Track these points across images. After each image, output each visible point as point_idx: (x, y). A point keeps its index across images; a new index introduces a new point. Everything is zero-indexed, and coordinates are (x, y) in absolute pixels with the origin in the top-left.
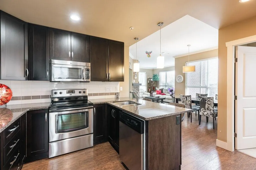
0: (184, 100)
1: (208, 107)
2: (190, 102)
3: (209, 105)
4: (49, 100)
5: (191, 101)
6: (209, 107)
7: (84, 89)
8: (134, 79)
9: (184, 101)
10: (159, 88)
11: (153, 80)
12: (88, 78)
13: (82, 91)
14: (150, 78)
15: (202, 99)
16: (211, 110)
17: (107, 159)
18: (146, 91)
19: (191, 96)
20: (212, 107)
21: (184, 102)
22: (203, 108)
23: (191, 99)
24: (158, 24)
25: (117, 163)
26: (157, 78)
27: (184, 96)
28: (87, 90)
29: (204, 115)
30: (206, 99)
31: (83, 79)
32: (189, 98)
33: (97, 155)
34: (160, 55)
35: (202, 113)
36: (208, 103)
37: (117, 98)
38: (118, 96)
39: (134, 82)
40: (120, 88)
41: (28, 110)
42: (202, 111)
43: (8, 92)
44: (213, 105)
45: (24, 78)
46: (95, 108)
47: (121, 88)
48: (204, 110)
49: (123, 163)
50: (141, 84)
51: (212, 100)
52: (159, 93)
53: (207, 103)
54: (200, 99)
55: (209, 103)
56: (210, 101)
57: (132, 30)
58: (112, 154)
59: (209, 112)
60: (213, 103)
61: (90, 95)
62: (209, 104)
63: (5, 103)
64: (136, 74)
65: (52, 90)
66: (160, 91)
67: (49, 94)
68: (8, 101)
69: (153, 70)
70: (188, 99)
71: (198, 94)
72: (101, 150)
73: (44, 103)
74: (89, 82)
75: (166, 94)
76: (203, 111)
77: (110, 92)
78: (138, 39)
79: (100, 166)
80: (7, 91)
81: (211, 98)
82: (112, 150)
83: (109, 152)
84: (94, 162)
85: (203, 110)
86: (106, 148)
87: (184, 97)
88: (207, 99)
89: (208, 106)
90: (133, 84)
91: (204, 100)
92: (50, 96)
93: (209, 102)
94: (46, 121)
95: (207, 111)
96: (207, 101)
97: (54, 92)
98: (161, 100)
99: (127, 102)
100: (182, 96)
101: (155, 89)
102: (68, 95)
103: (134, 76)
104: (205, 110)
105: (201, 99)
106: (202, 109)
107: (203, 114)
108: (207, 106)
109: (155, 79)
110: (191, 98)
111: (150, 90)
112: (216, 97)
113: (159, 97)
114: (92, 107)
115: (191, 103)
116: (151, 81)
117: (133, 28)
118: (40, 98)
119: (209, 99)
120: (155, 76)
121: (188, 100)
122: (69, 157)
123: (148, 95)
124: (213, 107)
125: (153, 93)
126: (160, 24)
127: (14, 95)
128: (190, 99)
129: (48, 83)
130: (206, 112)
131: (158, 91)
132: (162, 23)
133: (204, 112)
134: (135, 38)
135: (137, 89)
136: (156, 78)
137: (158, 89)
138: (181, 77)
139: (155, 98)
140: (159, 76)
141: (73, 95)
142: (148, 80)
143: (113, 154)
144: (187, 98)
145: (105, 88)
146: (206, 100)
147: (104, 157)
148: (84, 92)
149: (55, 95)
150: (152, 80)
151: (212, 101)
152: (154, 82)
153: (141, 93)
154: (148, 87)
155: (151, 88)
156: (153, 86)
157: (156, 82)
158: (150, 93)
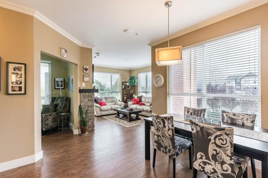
0: (160, 126)
1: (215, 153)
2: (170, 132)
3: (218, 149)
5: (172, 130)
6: (217, 154)
8: (84, 80)
9: (159, 128)
10: (137, 95)
11: (129, 84)
14: (125, 82)
15: (199, 129)
16: (223, 163)
18: (121, 100)
19: (172, 117)
20: (228, 156)
21: (159, 130)
22: (202, 154)
23: (173, 126)
26: (135, 81)
27: (158, 116)
29: (204, 171)
30: (212, 132)
32: (170, 122)
35: (200, 165)
36: (215, 143)
39: (83, 86)
42: (199, 161)
44: (229, 150)
48: (204, 157)
50: (97, 91)
51: (228, 135)
52: (136, 102)
53: (213, 141)
54: (193, 127)
55: (218, 142)
56: (222, 137)
59: (218, 167)
60: (231, 143)
62: (218, 146)
64: (88, 72)
66: (138, 100)
69: (130, 71)
70: (166, 125)
71: (188, 109)
75: (146, 104)
76: (201, 160)
81: (225, 131)
85: (201, 158)
87: (159, 120)
88: (214, 132)
89: (215, 150)
90: (80, 90)
91: (205, 132)
93: (219, 139)
95: (213, 162)
96: (212, 138)
100: (154, 117)
101: (132, 96)
103: (84, 76)
104: (207, 158)
105: (196, 129)
106: (199, 153)
107: (203, 168)
108: (211, 148)
109: (131, 83)
110: (172, 122)
111: (125, 98)
112: (223, 115)
115: (173, 133)
116: (126, 85)
119: (218, 133)
120: (132, 78)
121: (167, 127)
123: (121, 105)
124: (230, 155)
125: (129, 103)
128: (171, 125)
130: (209, 164)
131: (135, 100)
133: (205, 163)
135: (90, 99)
136: (133, 81)
137: (136, 97)
138: (160, 77)
139: (127, 111)
140: (137, 78)
142: (123, 84)
144: (164, 123)
146: (209, 134)
151: (228, 139)
152: (131, 87)
153: (112, 103)
154: (124, 94)
155: (127, 96)
156: (129, 92)
157: (134, 88)
158: (126, 102)
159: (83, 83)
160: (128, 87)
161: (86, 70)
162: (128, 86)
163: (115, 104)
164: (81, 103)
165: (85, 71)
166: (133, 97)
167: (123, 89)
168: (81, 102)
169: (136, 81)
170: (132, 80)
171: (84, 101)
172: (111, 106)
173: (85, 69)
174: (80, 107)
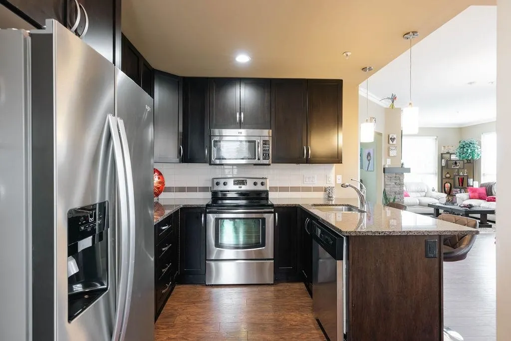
4: (209, 195)
7: (263, 178)
8: (389, 155)
10: (479, 181)
11: (457, 158)
12: (266, 156)
13: (259, 182)
14: (448, 153)
17: (293, 308)
18: (436, 189)
24: (405, 34)
25: (308, 318)
26: (473, 151)
28: (268, 180)
31: (259, 159)
33: (277, 298)
34: (410, 104)
37: (329, 198)
38: (330, 196)
39: (388, 163)
40: (336, 177)
41: (182, 206)
43: (160, 180)
45: (178, 160)
46: (277, 214)
47: (339, 177)
49: (318, 320)
50: (408, 170)
52: (477, 195)
57: (348, 58)
58: (303, 303)
61: (275, 189)
63: (157, 195)
64: (395, 142)
65: (213, 179)
66: (483, 191)
67: (209, 185)
68: (160, 192)
69: (461, 130)
72: (286, 292)
73: (202, 199)
74: (269, 165)
77: (314, 186)
78: (370, 69)
79: (279, 313)
80: (159, 178)
82: (307, 297)
83: (299, 297)
84: (270, 306)
86: (295, 292)
90: (384, 169)
92: (211, 187)
94: (203, 225)
97: (216, 181)
98: (478, 216)
99: (344, 207)
101: (465, 183)
102: (237, 188)
103: (389, 149)
109: (464, 155)
111: (448, 185)
113: (470, 206)
114: (271, 210)
116: (450, 160)
117: (349, 54)
118: (197, 191)
120: (466, 146)
122: (234, 290)
123: (440, 199)
125: (457, 195)
126: (410, 35)
127: (167, 185)
129: (206, 166)
131: (474, 191)
132: (414, 33)
134: (364, 69)
135: (398, 181)
136: (469, 151)
137: (475, 184)
139: (460, 208)
140: (479, 145)
141: (244, 188)
142: (442, 158)
143: (305, 303)
145: (304, 176)
147: (287, 304)
148: (262, 184)
149: (225, 186)
150: (453, 157)
152: (464, 163)
153: (418, 194)
154: (444, 177)
155: (452, 181)
156: (458, 175)
157: (469, 164)
158: (449, 193)
159: (388, 160)
160: (456, 163)
161: (393, 139)
162: (454, 162)
163: (425, 196)
164: (385, 187)
165: (391, 142)
166: (468, 184)
167: (442, 167)
168: (385, 185)
169: (476, 150)
170: (467, 148)
171: (390, 185)
172: (420, 198)
173: (391, 139)
174: (384, 192)
